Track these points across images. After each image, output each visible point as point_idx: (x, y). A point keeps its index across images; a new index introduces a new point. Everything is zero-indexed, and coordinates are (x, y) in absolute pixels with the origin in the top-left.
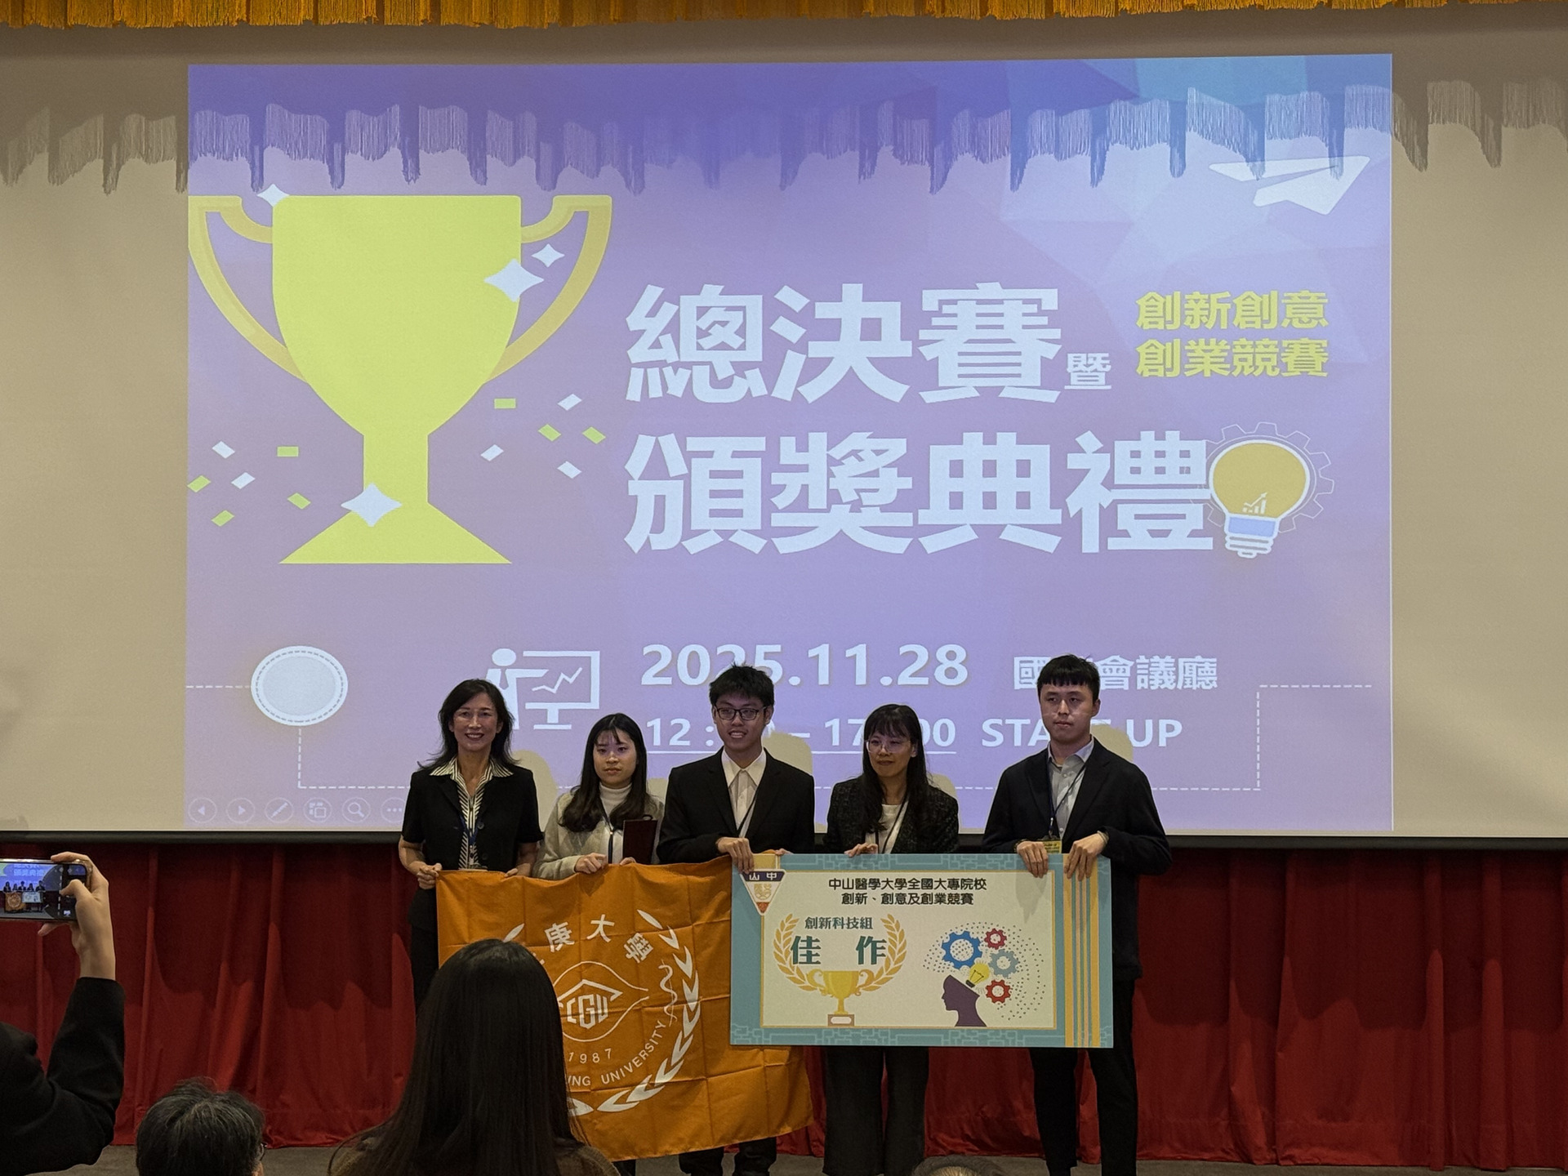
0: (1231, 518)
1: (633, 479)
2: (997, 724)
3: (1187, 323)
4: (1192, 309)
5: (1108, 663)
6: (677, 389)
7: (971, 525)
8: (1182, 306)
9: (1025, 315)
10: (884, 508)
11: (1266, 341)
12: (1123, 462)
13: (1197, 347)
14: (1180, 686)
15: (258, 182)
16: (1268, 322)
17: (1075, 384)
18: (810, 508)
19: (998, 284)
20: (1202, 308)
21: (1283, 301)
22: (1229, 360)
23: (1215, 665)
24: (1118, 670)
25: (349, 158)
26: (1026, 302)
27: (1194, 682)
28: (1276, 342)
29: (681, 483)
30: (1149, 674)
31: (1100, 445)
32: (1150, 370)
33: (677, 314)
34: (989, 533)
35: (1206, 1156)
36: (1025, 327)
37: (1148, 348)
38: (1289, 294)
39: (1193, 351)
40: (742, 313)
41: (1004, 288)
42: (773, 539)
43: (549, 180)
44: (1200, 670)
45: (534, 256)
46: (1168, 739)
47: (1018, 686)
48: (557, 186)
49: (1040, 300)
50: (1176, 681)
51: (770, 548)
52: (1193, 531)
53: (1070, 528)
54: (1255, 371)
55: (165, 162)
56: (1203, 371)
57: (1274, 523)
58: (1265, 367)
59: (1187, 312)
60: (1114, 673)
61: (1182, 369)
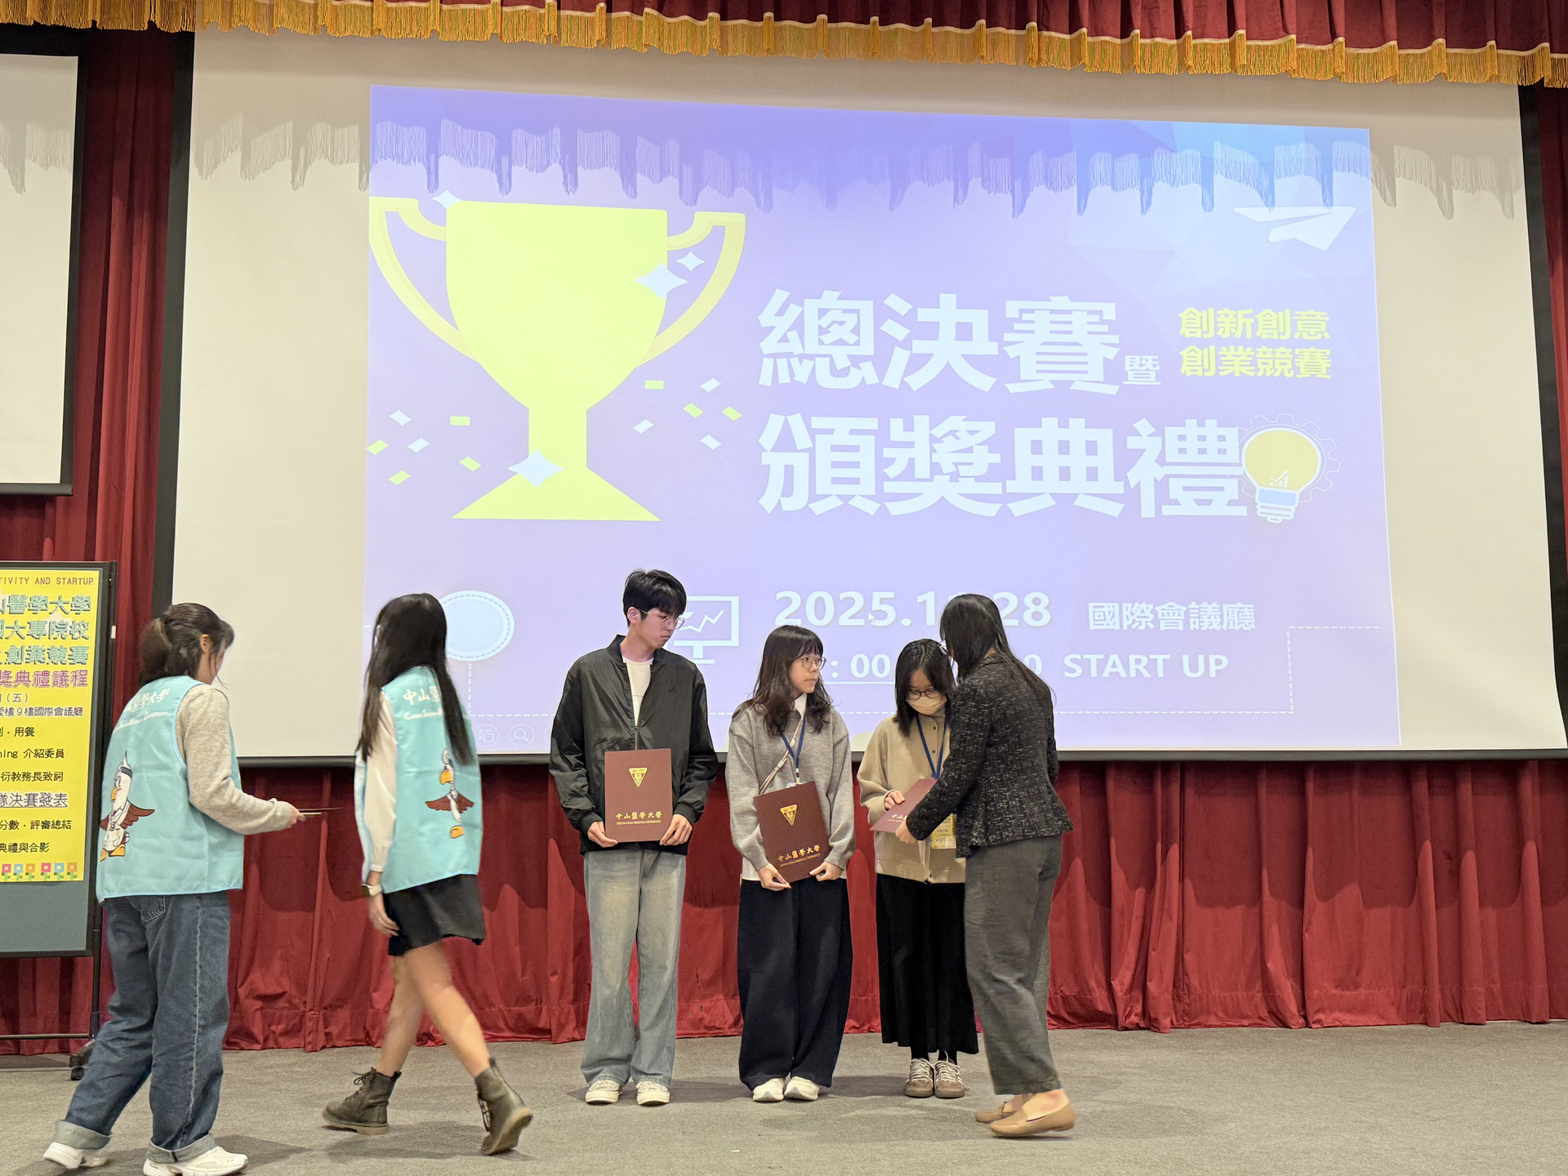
0: (1261, 491)
1: (765, 451)
2: (1075, 659)
3: (1220, 333)
4: (1223, 322)
5: (1166, 608)
6: (802, 376)
7: (1050, 494)
8: (1215, 320)
9: (1088, 323)
10: (978, 479)
11: (1282, 349)
12: (1172, 445)
13: (1228, 353)
14: (1225, 628)
15: (433, 184)
16: (1284, 334)
17: (1131, 379)
18: (916, 477)
19: (1066, 298)
20: (1231, 322)
21: (1295, 318)
22: (1254, 363)
23: (1253, 610)
24: (1174, 614)
25: (515, 169)
26: (1090, 312)
27: (1236, 623)
28: (1290, 350)
29: (806, 455)
30: (1199, 618)
31: (1154, 430)
32: (1192, 370)
33: (801, 316)
34: (1065, 501)
35: (1245, 1022)
36: (1090, 333)
37: (1189, 352)
38: (1302, 313)
39: (1224, 356)
40: (856, 315)
41: (1071, 300)
42: (886, 504)
43: (691, 197)
44: (1240, 614)
45: (678, 261)
46: (1216, 671)
47: (1092, 627)
48: (698, 202)
49: (1102, 311)
50: (1222, 623)
51: (883, 511)
52: (1231, 500)
53: (1131, 497)
54: (1276, 370)
55: (349, 164)
56: (1233, 373)
57: (1295, 494)
58: (1283, 370)
59: (1219, 325)
60: (1171, 617)
61: (1217, 370)
